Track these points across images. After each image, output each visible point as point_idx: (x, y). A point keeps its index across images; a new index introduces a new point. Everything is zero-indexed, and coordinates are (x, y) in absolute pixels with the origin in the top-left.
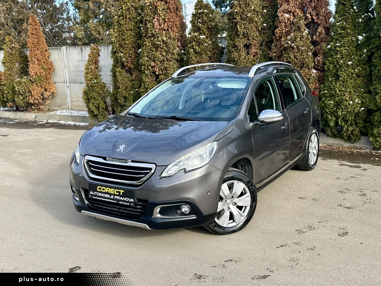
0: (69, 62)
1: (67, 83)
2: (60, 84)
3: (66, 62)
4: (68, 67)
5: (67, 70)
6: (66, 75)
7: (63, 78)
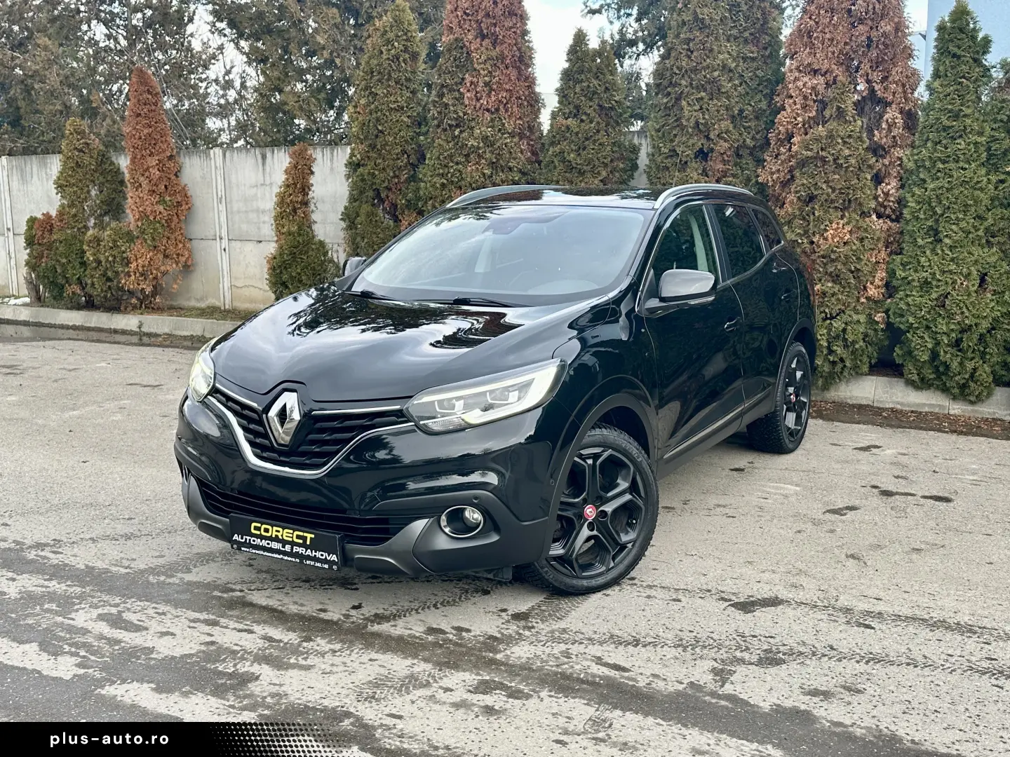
0: (230, 187)
1: (223, 241)
2: (204, 243)
3: (221, 186)
4: (225, 199)
5: (222, 207)
6: (222, 219)
7: (213, 227)
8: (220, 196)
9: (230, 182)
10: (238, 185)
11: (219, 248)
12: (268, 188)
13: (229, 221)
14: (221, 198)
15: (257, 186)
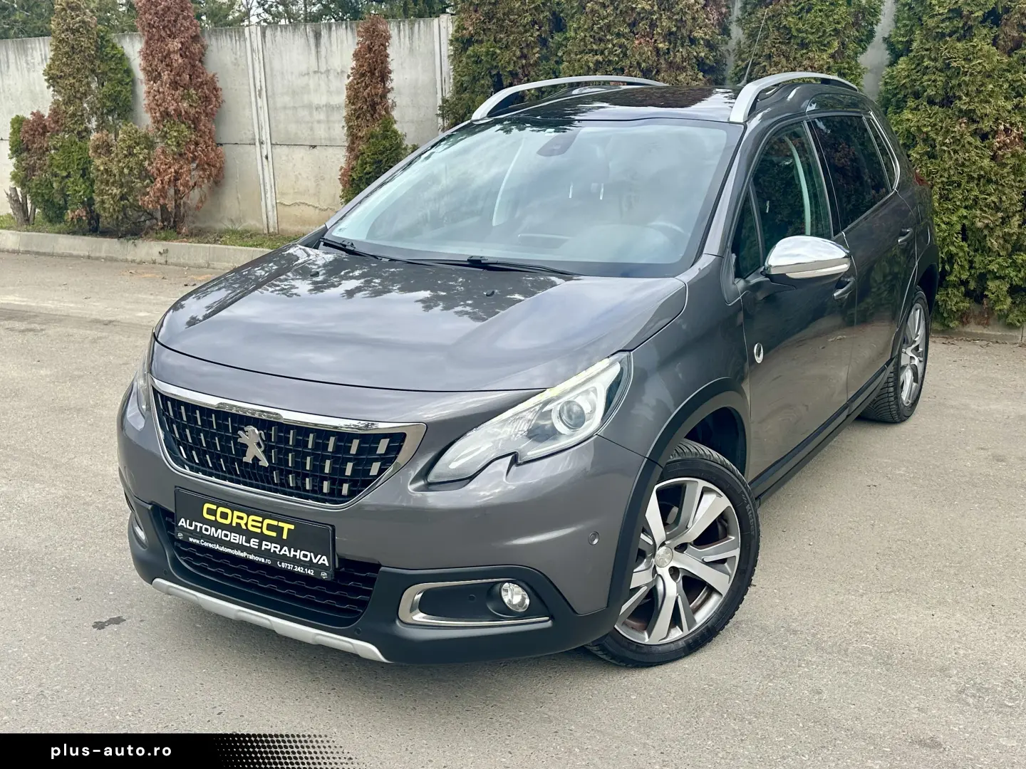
0: (272, 75)
1: (264, 146)
2: (240, 149)
3: (259, 76)
4: (265, 92)
5: (262, 102)
6: (261, 118)
7: (250, 128)
8: (258, 88)
9: (272, 69)
10: (282, 73)
11: (259, 157)
12: (323, 76)
13: (272, 121)
14: (260, 91)
15: (308, 74)
